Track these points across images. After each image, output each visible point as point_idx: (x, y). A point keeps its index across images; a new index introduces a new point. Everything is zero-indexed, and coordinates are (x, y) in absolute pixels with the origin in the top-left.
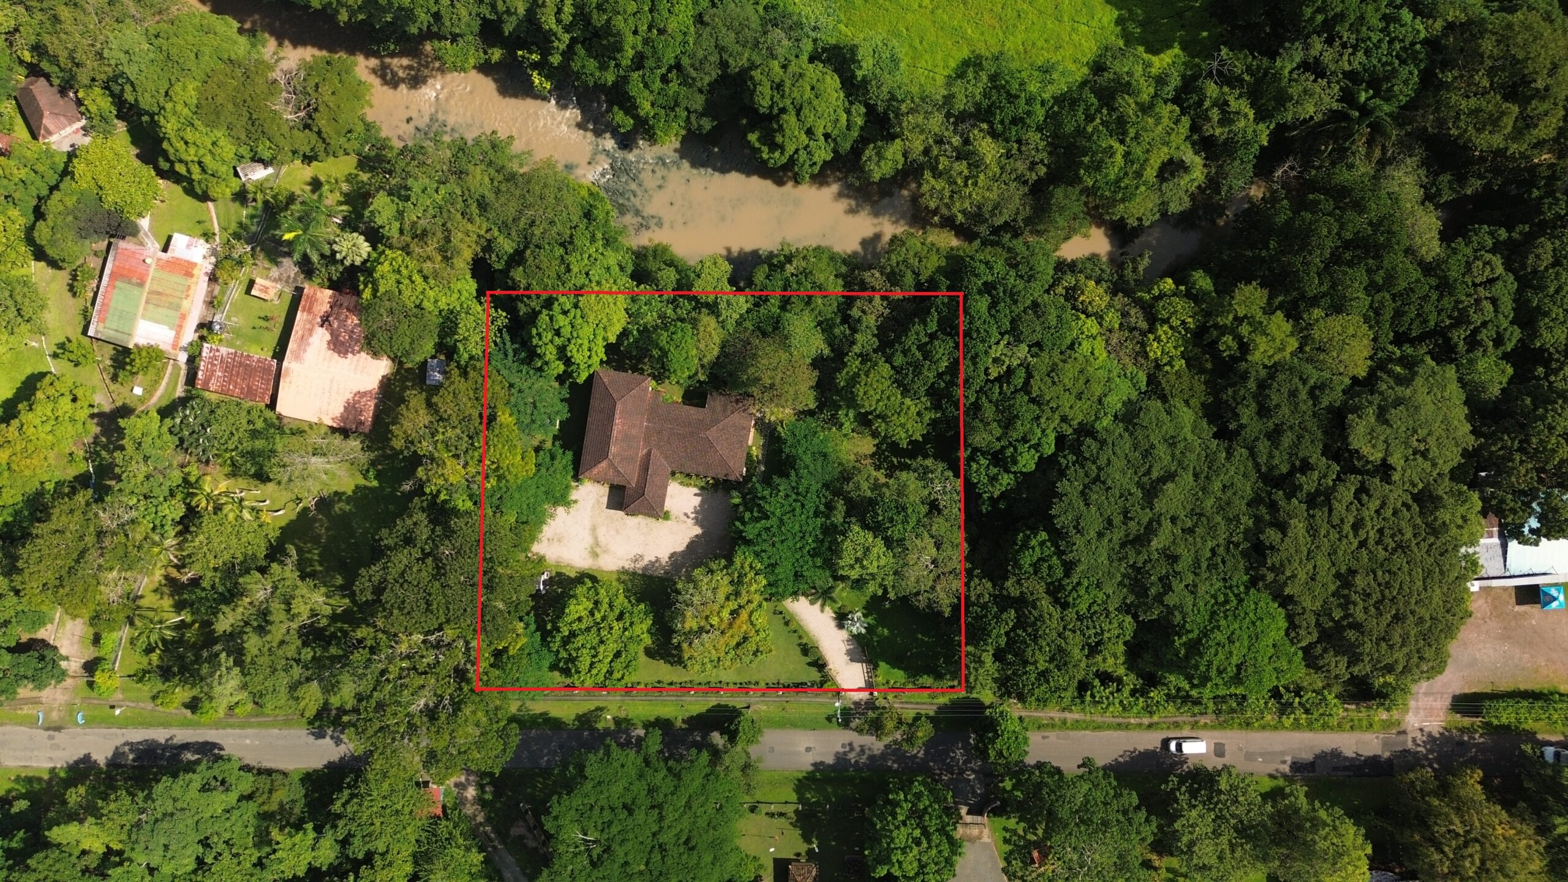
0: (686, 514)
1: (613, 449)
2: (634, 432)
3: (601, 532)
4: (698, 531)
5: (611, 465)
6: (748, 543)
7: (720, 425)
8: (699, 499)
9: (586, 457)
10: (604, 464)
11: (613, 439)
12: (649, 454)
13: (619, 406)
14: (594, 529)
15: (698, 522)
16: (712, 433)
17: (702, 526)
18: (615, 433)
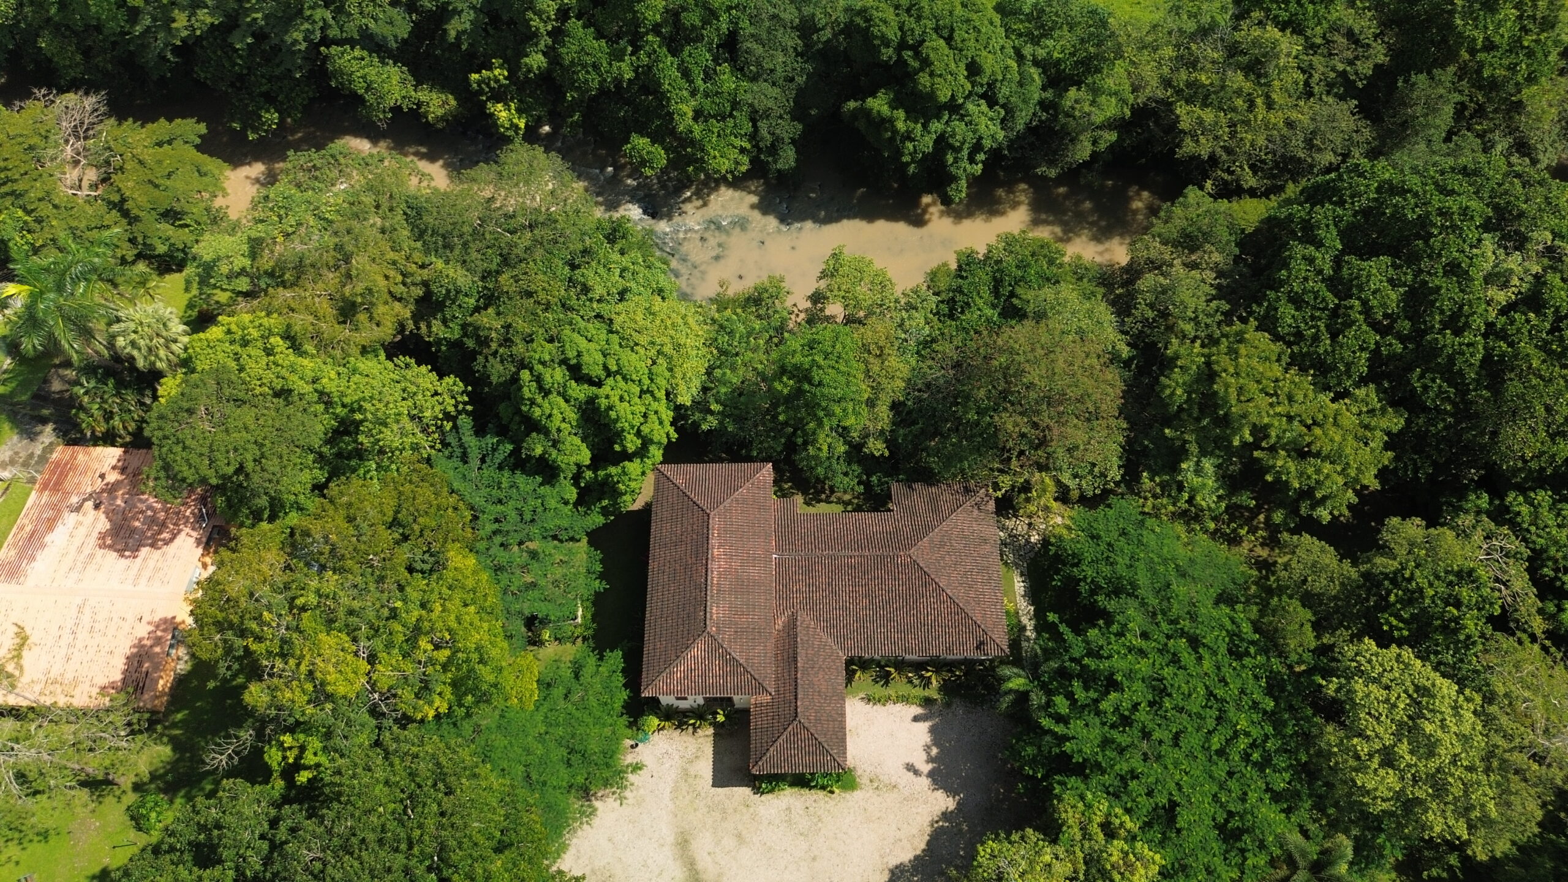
0: (911, 768)
1: (716, 612)
2: (754, 572)
3: (703, 847)
4: (944, 802)
5: (716, 648)
6: (1082, 770)
7: (936, 535)
8: (924, 727)
9: (653, 644)
10: (697, 651)
11: (712, 591)
12: (792, 625)
13: (715, 522)
14: (683, 843)
15: (940, 778)
16: (923, 552)
17: (950, 791)
18: (714, 577)
